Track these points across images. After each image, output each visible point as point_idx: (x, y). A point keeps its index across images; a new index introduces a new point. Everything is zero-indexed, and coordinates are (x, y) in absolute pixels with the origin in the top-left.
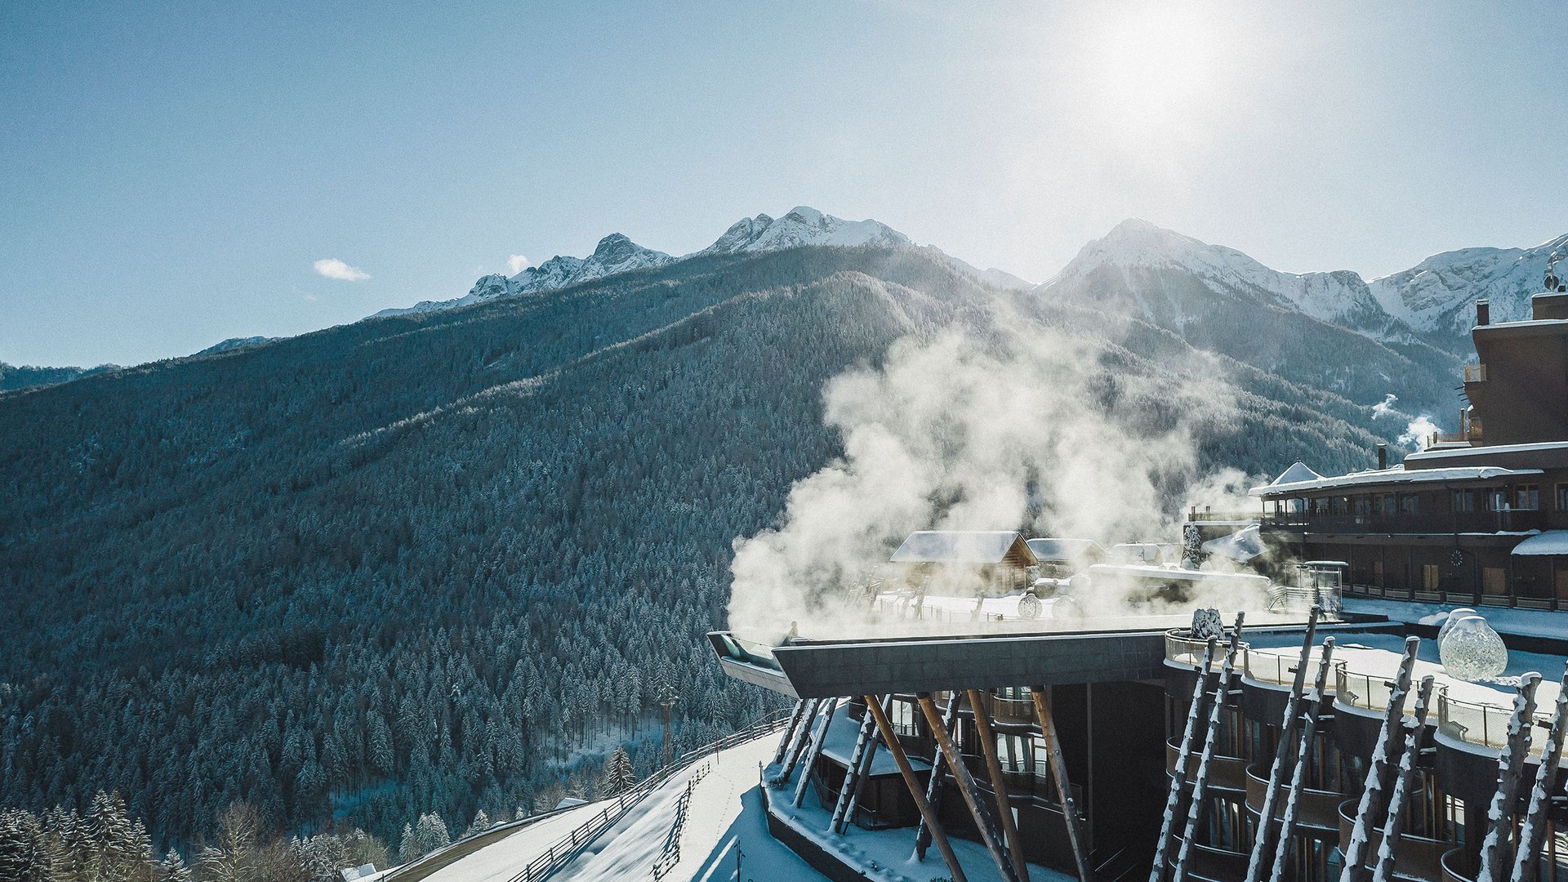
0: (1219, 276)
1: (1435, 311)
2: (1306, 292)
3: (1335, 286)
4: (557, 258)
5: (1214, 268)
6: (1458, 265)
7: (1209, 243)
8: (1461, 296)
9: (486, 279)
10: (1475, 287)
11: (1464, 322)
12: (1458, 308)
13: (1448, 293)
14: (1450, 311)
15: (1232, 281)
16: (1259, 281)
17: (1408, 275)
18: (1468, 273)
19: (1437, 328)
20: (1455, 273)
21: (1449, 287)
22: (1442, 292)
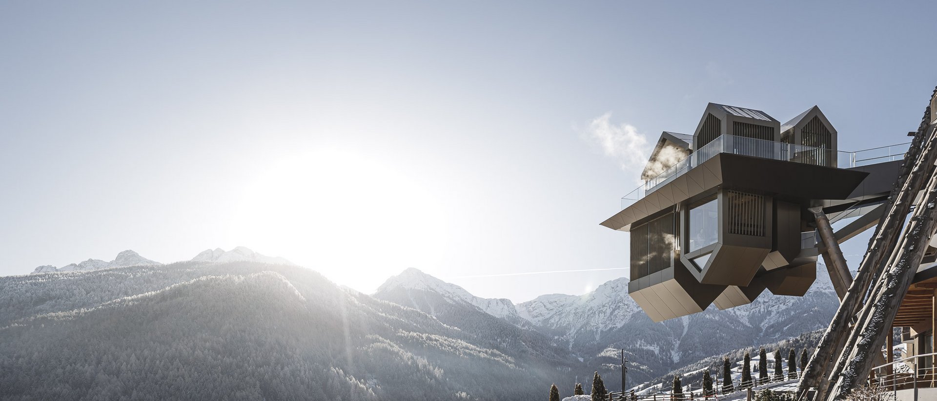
0: (451, 296)
1: (541, 318)
2: (489, 306)
3: (501, 305)
4: (91, 260)
5: (449, 293)
6: (552, 300)
7: (447, 282)
8: (552, 313)
9: (42, 267)
10: (557, 310)
11: (553, 324)
12: (550, 318)
13: (547, 311)
14: (547, 319)
15: (457, 299)
16: (468, 301)
17: (530, 303)
18: (555, 304)
19: (542, 325)
20: (550, 303)
21: (547, 309)
22: (544, 311)
